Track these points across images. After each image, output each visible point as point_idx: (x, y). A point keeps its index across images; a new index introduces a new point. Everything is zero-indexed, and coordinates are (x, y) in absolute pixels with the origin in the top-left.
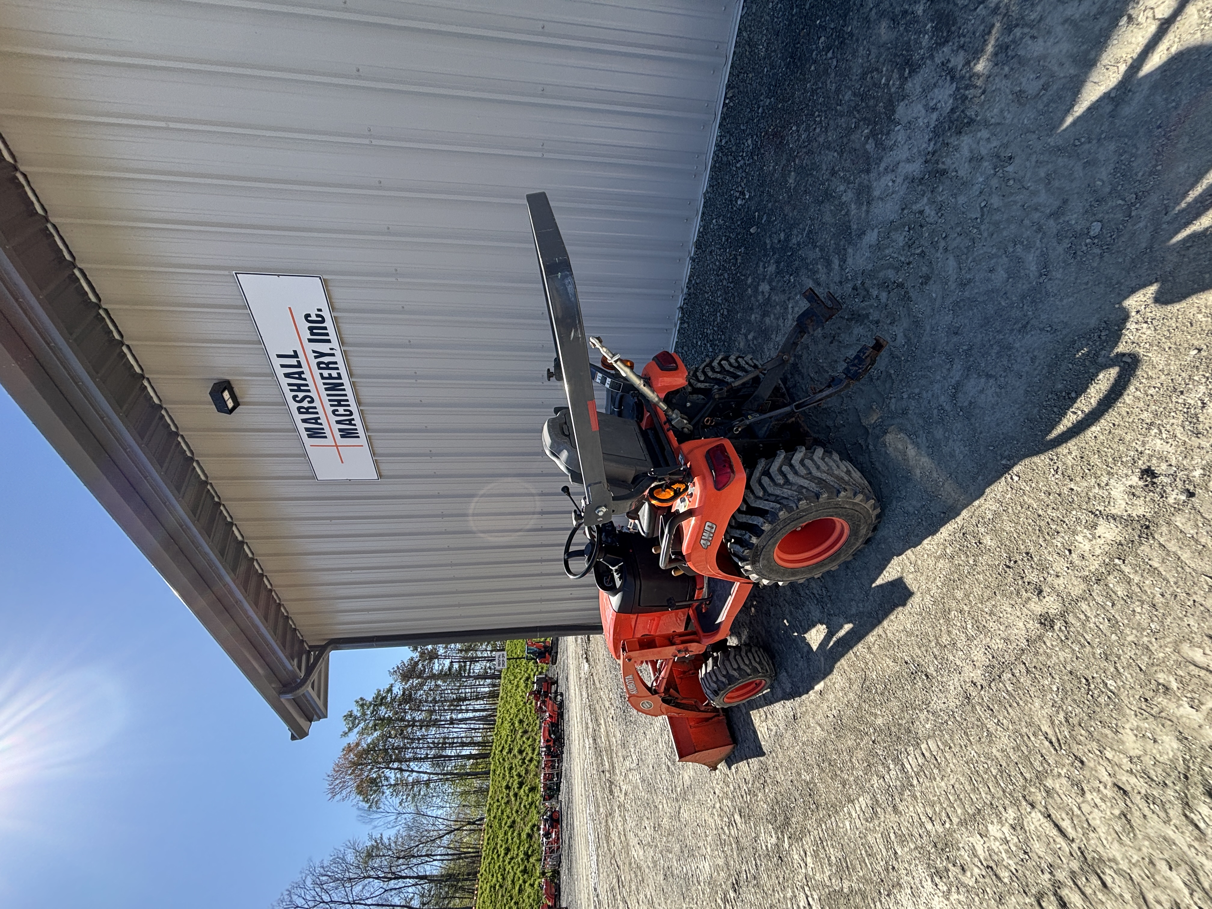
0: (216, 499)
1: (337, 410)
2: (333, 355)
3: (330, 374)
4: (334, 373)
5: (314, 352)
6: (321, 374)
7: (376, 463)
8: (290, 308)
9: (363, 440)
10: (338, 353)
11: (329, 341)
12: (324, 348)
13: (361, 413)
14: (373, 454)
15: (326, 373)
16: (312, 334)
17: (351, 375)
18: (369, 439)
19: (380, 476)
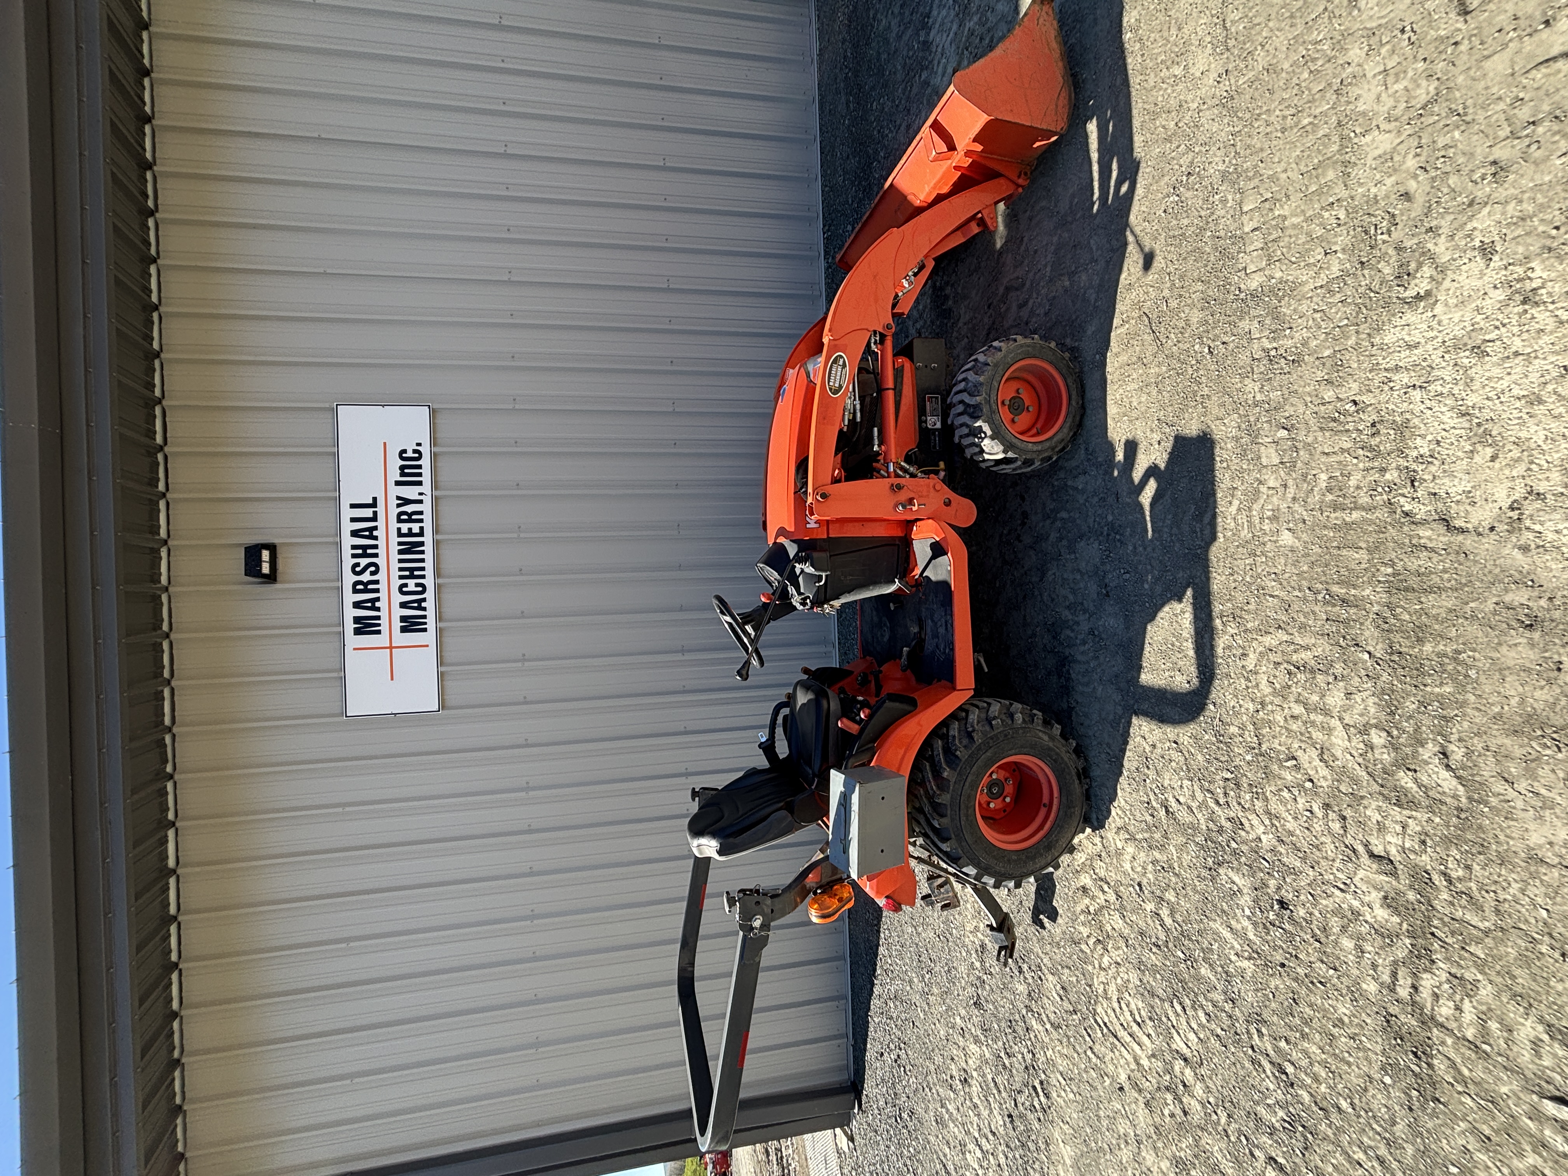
0: (169, 769)
1: (406, 585)
2: (421, 502)
3: (410, 529)
4: (416, 528)
5: (398, 498)
6: (399, 529)
7: (441, 677)
8: (385, 444)
9: (429, 637)
10: (427, 500)
11: (420, 483)
12: (410, 492)
13: (438, 588)
14: (441, 661)
15: (405, 527)
16: (403, 474)
17: (436, 530)
18: (440, 632)
19: (442, 705)
